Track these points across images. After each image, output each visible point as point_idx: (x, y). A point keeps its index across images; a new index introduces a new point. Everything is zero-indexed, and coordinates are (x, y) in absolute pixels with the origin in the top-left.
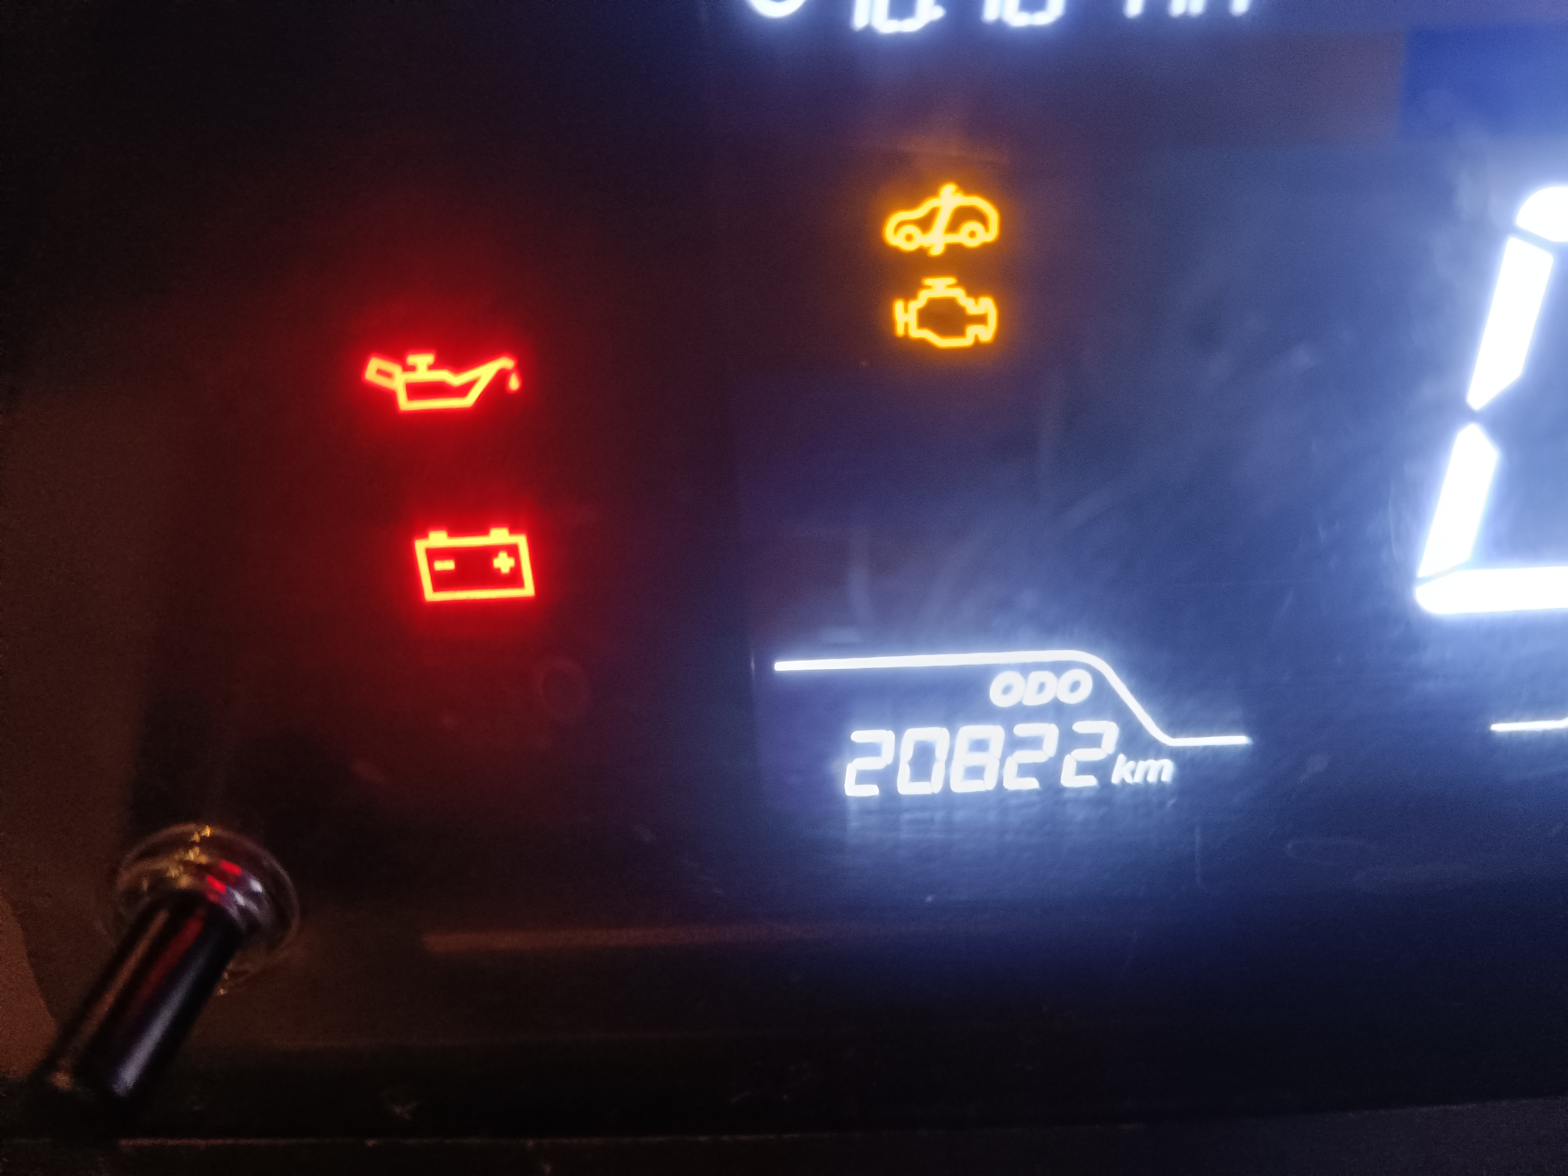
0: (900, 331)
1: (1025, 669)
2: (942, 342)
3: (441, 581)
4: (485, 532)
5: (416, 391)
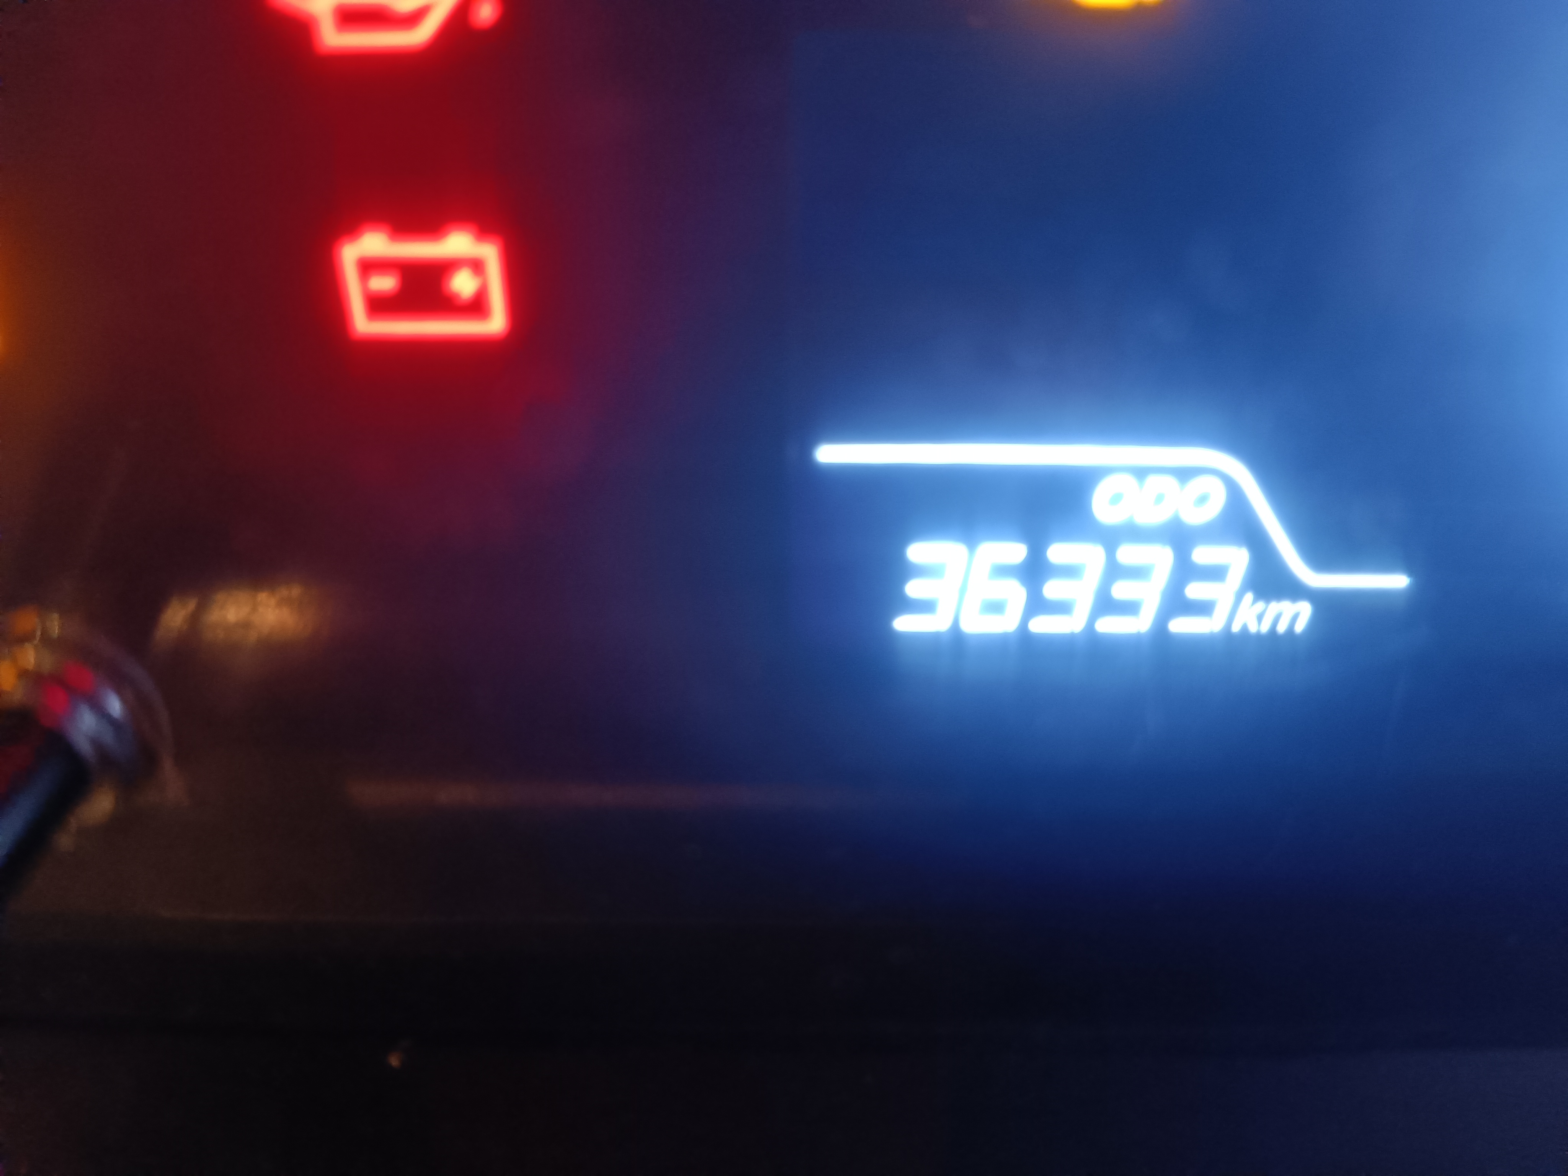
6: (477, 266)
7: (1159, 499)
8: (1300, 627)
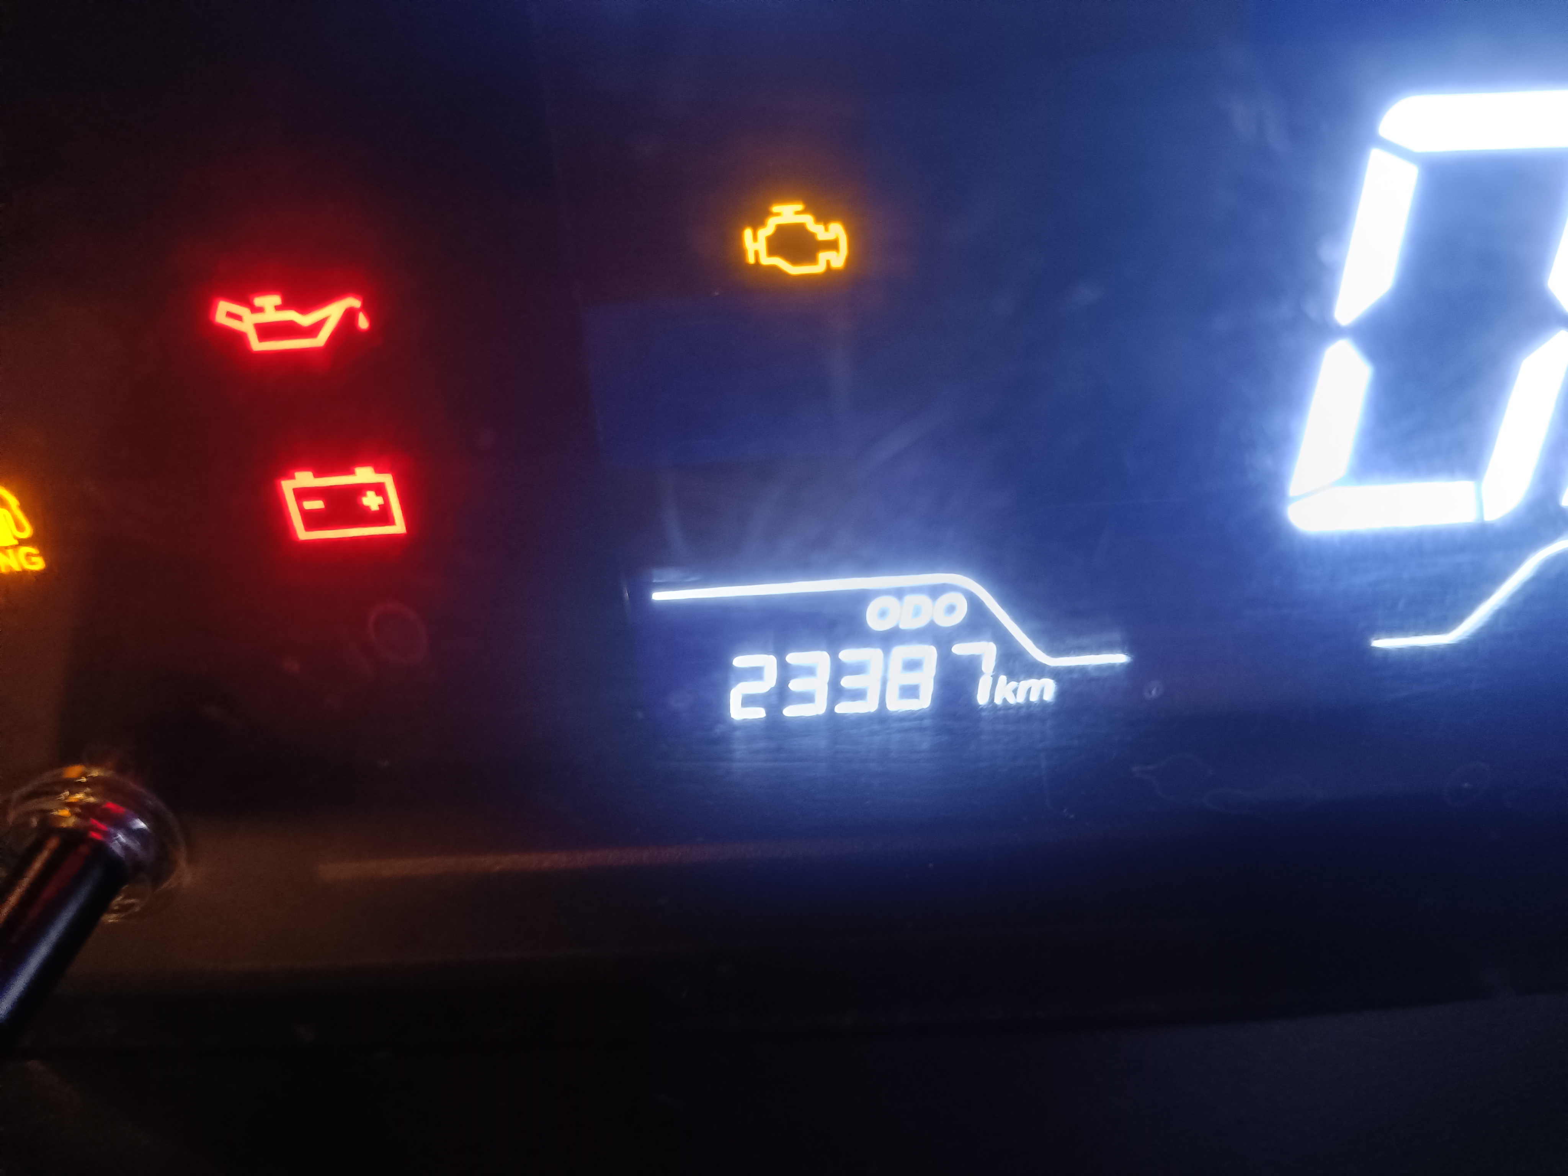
0: (751, 260)
1: (899, 593)
2: (793, 270)
3: (312, 520)
4: (349, 471)
5: (266, 331)
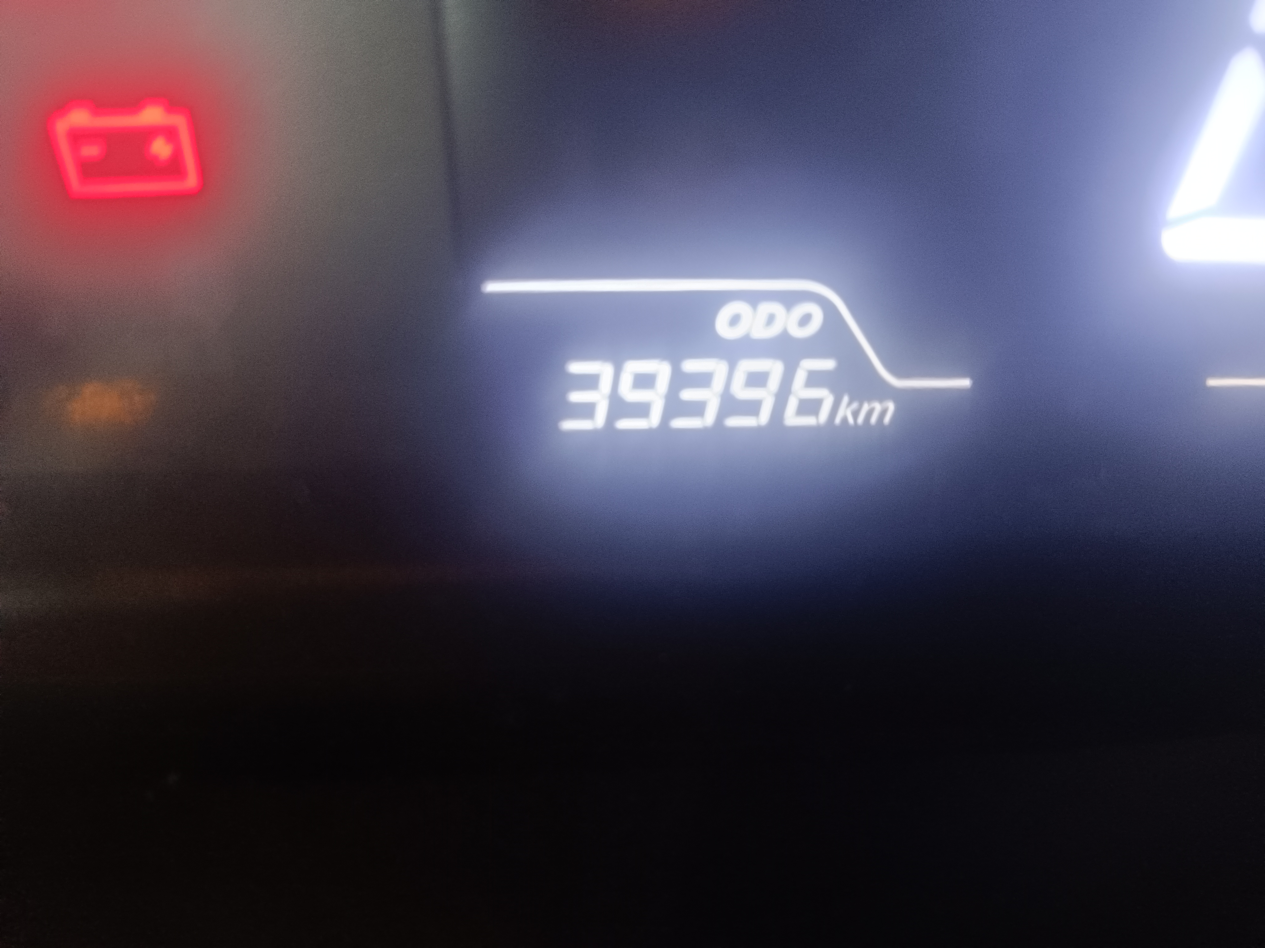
6: (170, 134)
7: (771, 319)
8: (887, 419)
